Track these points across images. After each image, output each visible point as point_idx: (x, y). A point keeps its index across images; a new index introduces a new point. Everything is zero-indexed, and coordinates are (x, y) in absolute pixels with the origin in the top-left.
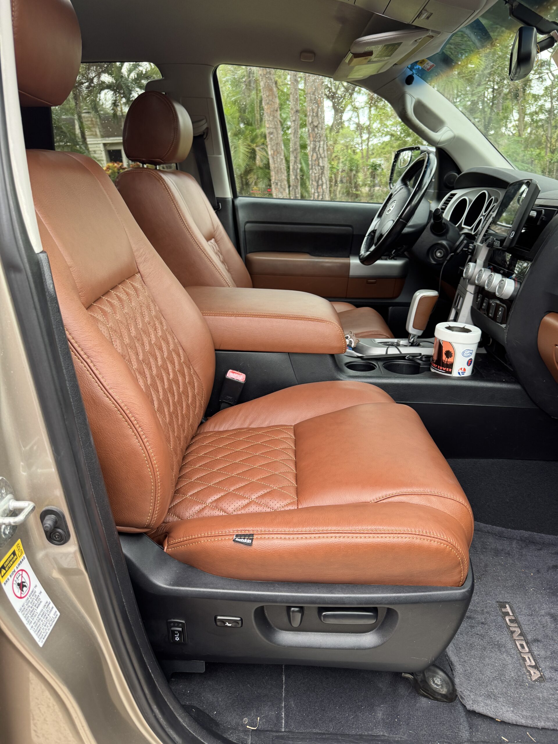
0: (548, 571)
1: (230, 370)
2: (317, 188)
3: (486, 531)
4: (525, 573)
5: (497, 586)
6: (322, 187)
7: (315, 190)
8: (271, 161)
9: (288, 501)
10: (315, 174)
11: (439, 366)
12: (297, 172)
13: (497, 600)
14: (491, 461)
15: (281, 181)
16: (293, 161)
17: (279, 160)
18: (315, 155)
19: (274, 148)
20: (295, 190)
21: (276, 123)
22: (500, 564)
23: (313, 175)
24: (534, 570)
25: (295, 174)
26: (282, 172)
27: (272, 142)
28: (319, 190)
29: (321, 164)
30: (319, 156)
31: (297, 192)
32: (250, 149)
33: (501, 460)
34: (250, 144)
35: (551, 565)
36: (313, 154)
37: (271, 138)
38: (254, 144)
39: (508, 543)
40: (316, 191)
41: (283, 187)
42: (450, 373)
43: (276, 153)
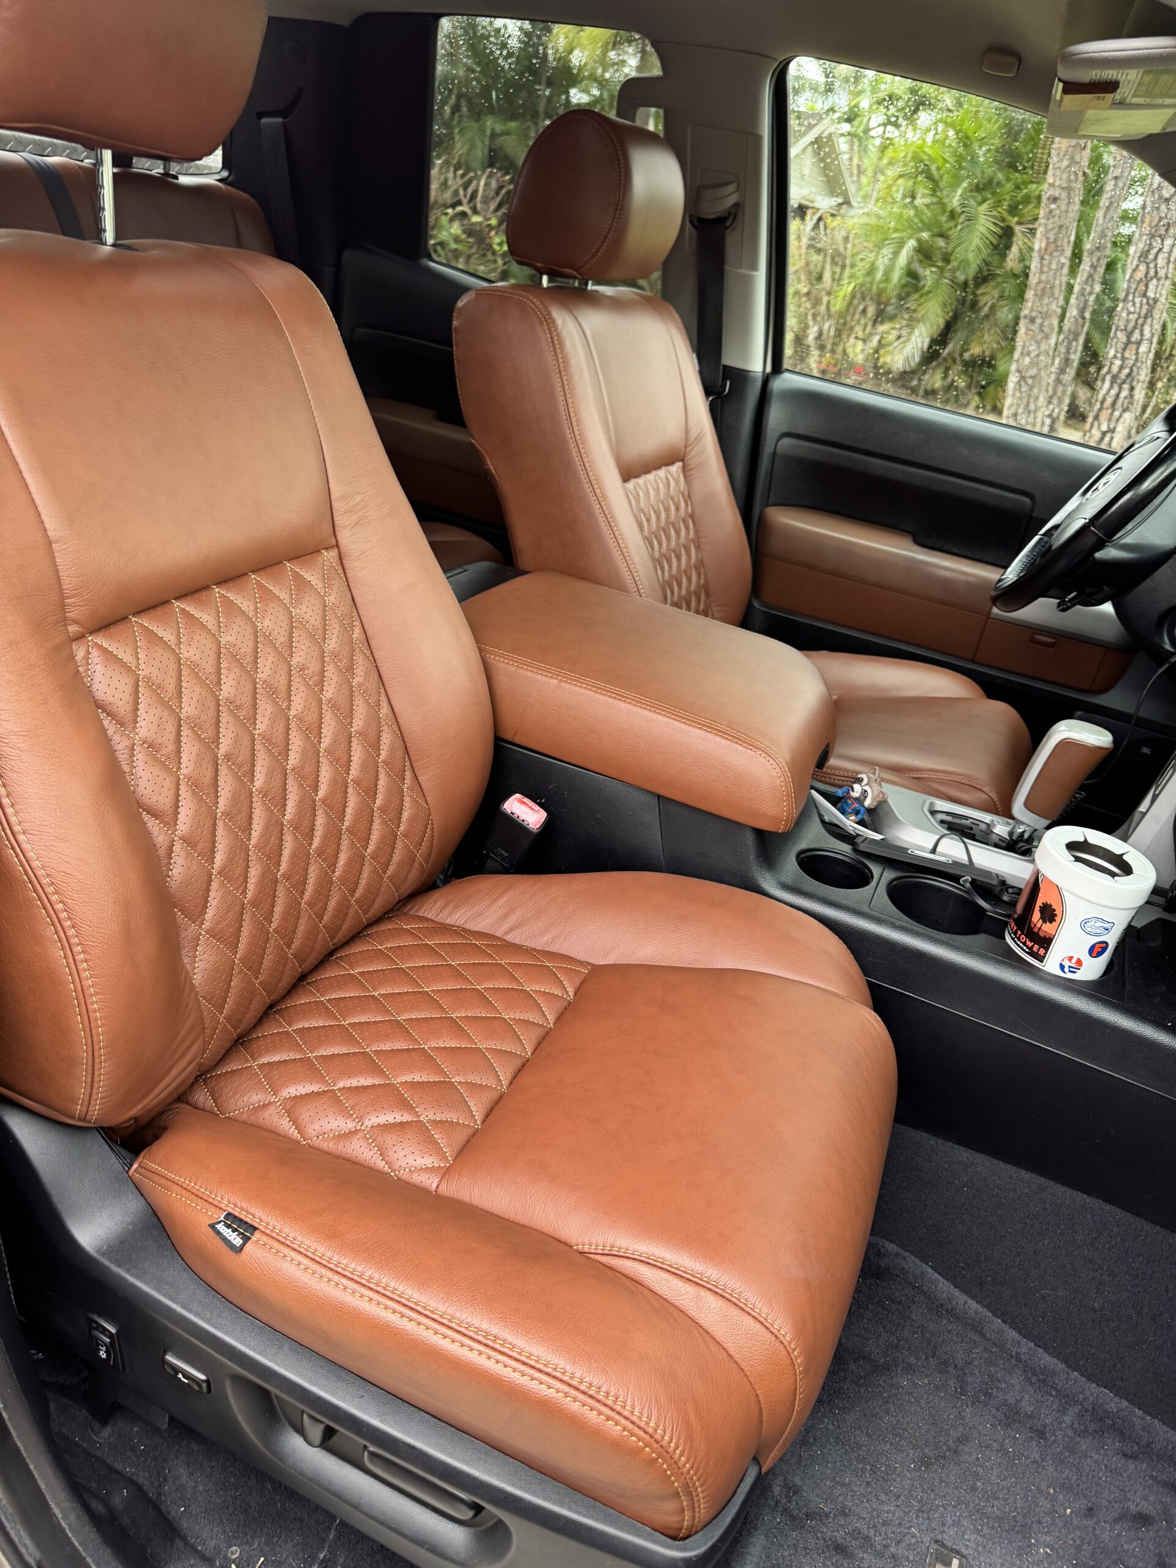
0: (1116, 1521)
1: (518, 796)
2: (1124, 350)
3: (1013, 1353)
4: (1053, 1499)
5: (959, 1502)
6: (1138, 348)
7: (1117, 352)
8: (1034, 265)
9: (428, 1161)
10: (1129, 313)
11: (1019, 932)
12: (1086, 301)
13: (940, 1537)
14: (1081, 1197)
15: (1046, 315)
16: (1085, 275)
17: (1054, 266)
18: (1143, 268)
19: (1051, 236)
20: (1070, 343)
21: (1072, 178)
22: (1002, 1449)
23: (1124, 315)
24: (1082, 1504)
25: (1081, 305)
26: (1053, 294)
27: (1051, 220)
28: (1127, 355)
29: (1151, 294)
30: (1152, 273)
31: (1073, 349)
32: (1002, 228)
33: (1108, 1207)
34: (1005, 215)
35: (1133, 1509)
36: (1137, 266)
37: (1051, 212)
38: (1014, 217)
39: (1055, 1406)
40: (1119, 355)
41: (1046, 329)
42: (1041, 959)
43: (1053, 246)
